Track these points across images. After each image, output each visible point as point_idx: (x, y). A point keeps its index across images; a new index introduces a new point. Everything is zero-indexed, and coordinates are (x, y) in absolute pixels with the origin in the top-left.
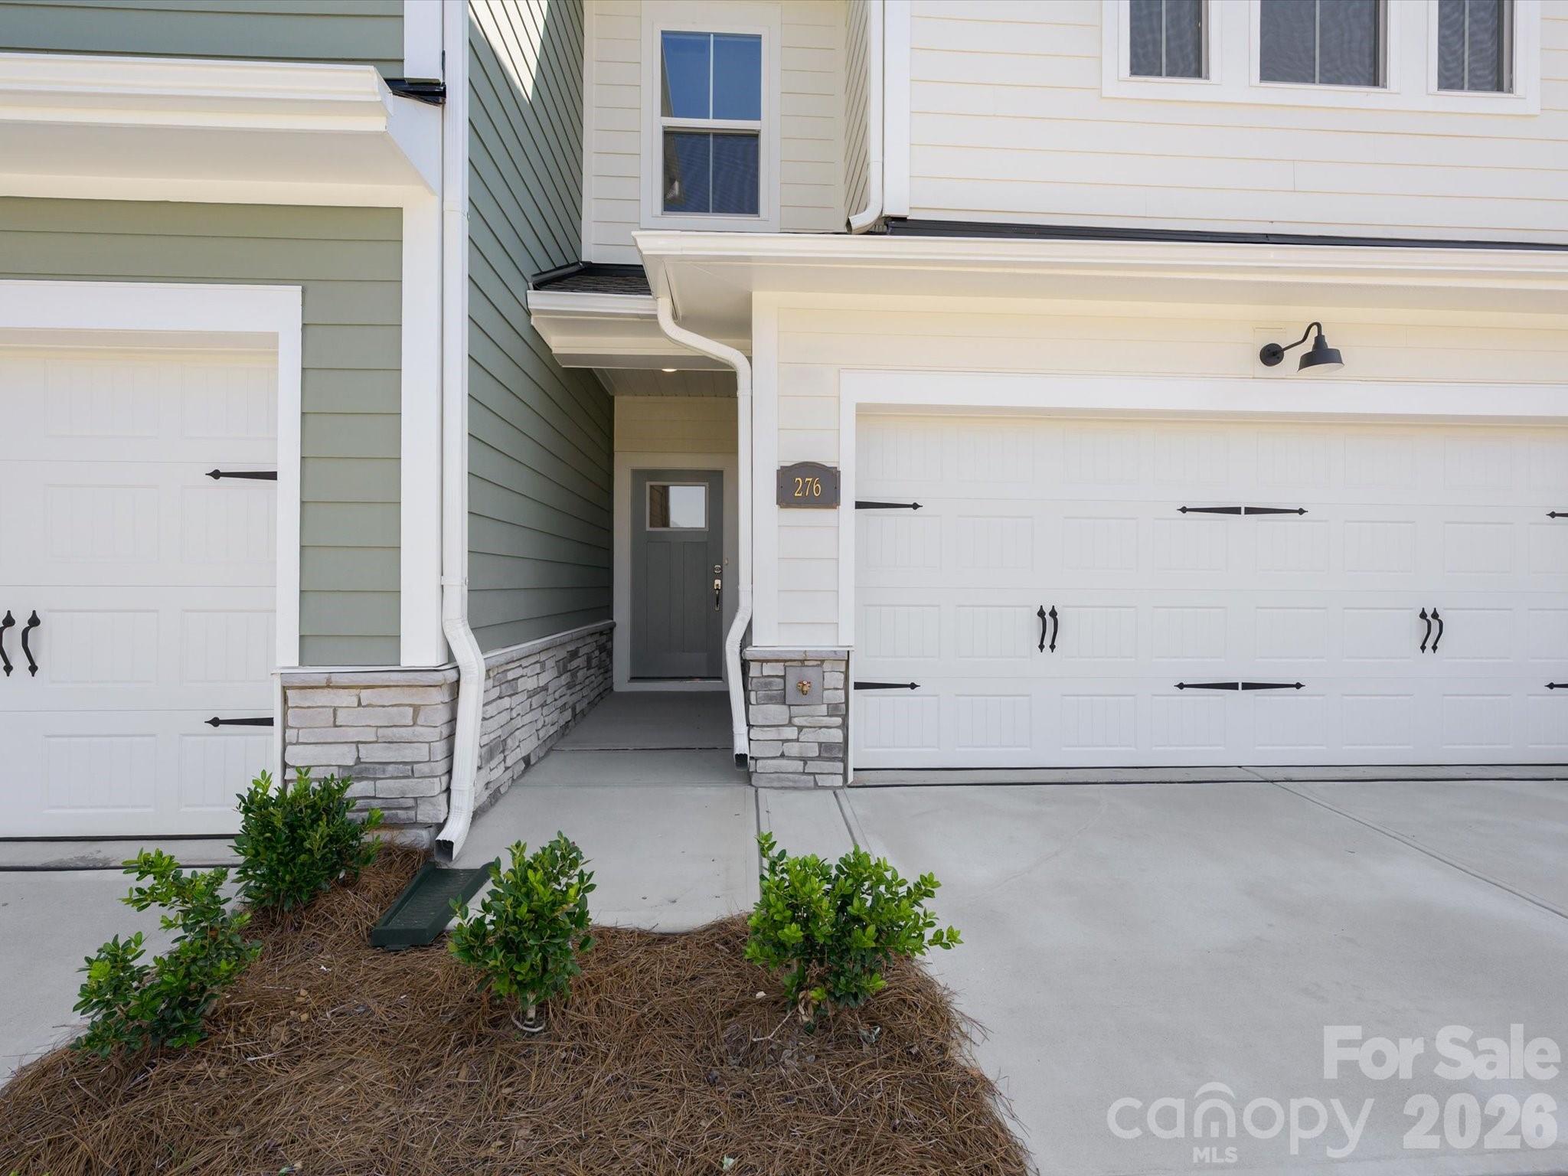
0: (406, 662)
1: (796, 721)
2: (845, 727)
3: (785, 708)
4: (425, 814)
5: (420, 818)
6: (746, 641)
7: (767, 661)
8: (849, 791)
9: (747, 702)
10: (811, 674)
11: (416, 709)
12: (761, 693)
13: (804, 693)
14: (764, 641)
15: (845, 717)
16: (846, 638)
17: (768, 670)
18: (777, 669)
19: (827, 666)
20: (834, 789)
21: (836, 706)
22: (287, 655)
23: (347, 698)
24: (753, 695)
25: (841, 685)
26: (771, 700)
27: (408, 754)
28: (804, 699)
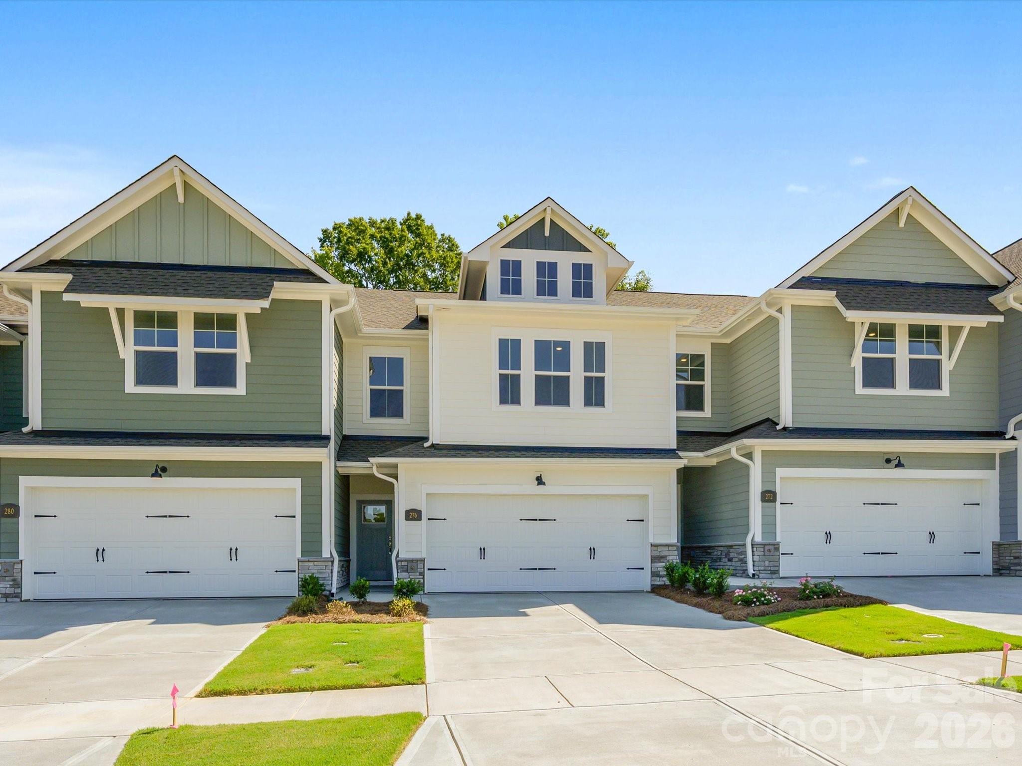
0: (323, 557)
1: (411, 577)
2: (423, 578)
3: (407, 573)
4: (327, 588)
5: (327, 589)
6: (397, 556)
7: (402, 561)
8: (425, 596)
9: (398, 572)
10: (414, 564)
11: (326, 566)
12: (401, 570)
13: (412, 569)
14: (402, 556)
15: (424, 576)
16: (424, 555)
17: (403, 563)
18: (405, 563)
19: (419, 562)
20: (421, 595)
21: (421, 573)
22: (299, 555)
23: (311, 564)
24: (399, 570)
25: (422, 567)
26: (404, 571)
27: (324, 575)
28: (413, 571)
